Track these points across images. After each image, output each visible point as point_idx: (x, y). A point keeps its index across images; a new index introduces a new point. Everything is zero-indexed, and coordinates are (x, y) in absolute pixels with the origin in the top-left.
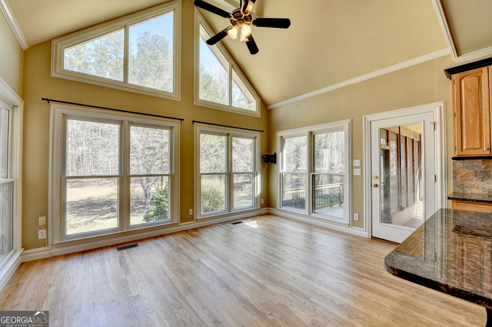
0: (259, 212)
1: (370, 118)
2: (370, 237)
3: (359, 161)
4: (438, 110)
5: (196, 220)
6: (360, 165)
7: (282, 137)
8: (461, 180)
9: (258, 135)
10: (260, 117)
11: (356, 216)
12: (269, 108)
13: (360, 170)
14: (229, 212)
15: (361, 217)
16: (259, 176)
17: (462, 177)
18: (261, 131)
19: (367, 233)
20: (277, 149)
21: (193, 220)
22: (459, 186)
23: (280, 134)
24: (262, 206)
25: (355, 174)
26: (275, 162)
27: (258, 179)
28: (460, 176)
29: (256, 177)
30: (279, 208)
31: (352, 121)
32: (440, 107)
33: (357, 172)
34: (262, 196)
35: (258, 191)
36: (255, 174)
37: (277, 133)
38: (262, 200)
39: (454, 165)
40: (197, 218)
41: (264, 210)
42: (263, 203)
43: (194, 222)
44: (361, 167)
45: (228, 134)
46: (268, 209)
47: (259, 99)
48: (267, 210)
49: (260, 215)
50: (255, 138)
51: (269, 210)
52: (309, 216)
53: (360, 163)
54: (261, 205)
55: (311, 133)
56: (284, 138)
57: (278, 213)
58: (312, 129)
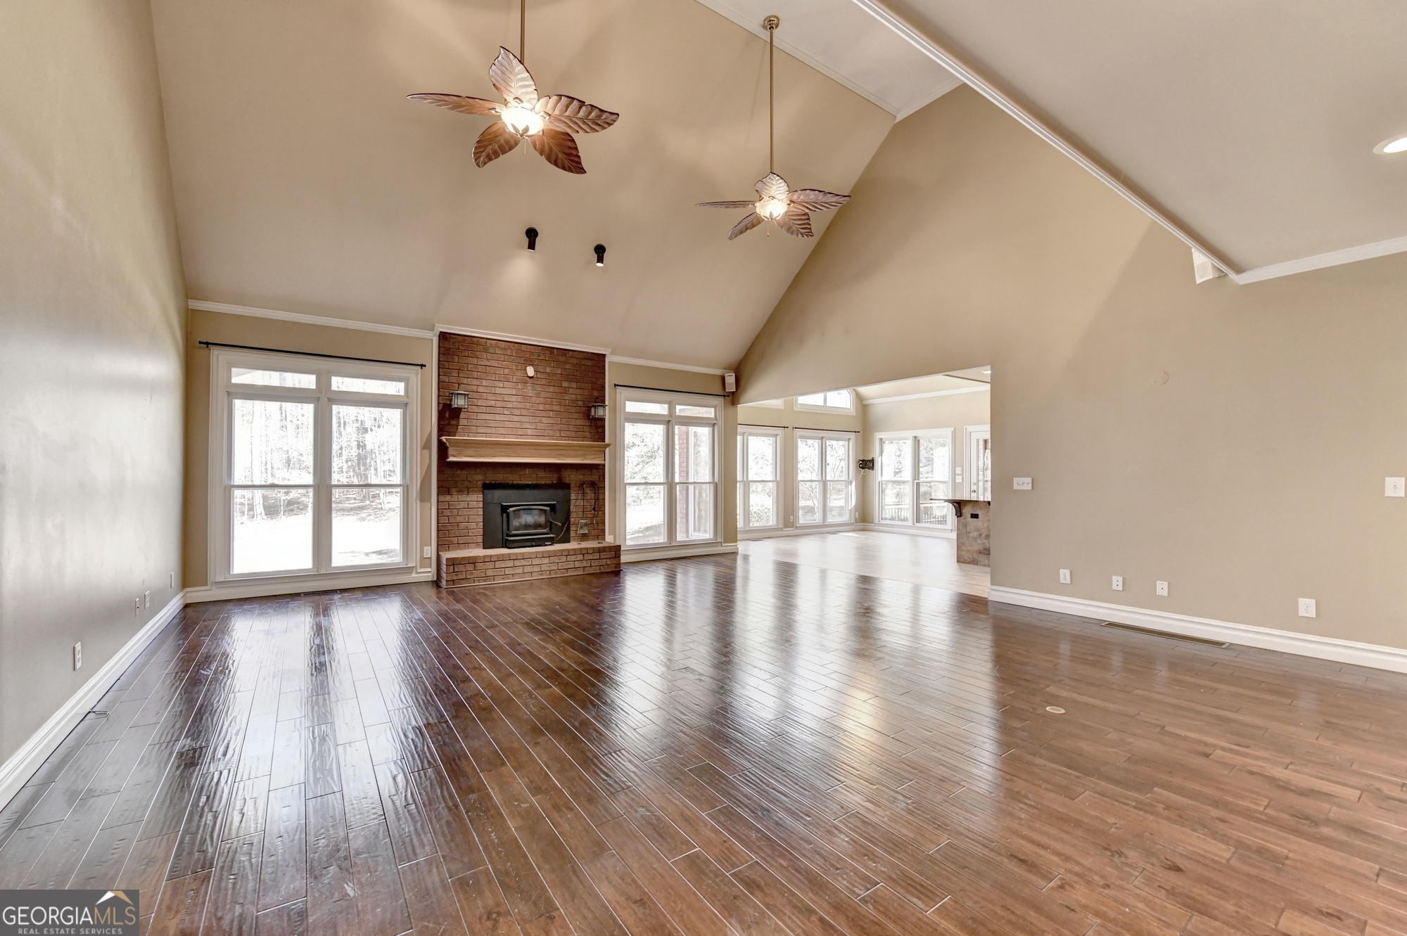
0: (854, 526)
1: (970, 428)
3: (961, 468)
7: (881, 439)
9: (852, 436)
10: (854, 414)
12: (865, 403)
13: (961, 477)
14: (824, 521)
16: (854, 484)
18: (855, 432)
20: (875, 453)
21: (793, 526)
23: (878, 435)
25: (957, 481)
26: (872, 468)
27: (853, 487)
29: (850, 486)
30: (877, 522)
31: (954, 429)
33: (959, 479)
34: (856, 508)
35: (853, 503)
36: (848, 482)
37: (875, 434)
38: (857, 513)
40: (797, 525)
41: (860, 525)
42: (857, 516)
43: (794, 528)
44: (962, 474)
45: (822, 438)
47: (854, 393)
48: (864, 524)
49: (855, 529)
50: (849, 440)
51: (866, 524)
52: (912, 527)
53: (961, 471)
54: (856, 519)
55: (915, 437)
56: (883, 441)
57: (877, 527)
58: (917, 433)
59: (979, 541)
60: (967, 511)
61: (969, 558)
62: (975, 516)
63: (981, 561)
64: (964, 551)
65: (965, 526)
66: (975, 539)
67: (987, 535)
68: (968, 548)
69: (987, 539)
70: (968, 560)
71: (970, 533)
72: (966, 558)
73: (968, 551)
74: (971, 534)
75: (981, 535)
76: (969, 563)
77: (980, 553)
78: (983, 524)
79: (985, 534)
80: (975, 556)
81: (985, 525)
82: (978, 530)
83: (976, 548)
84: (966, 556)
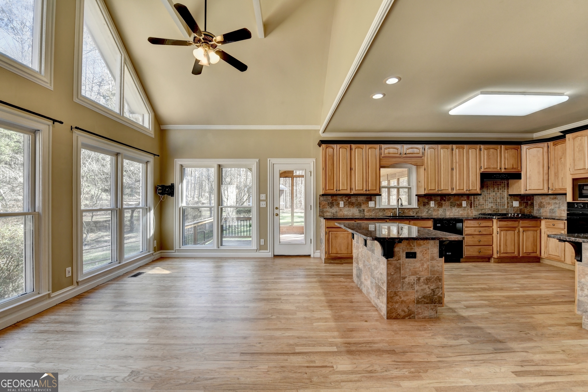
0: (152, 258)
1: (274, 161)
2: (273, 256)
3: (265, 195)
4: (313, 163)
5: (77, 283)
6: (265, 199)
7: (182, 166)
8: (322, 208)
9: (151, 158)
10: (153, 136)
11: (262, 241)
12: (163, 127)
13: (265, 202)
14: (120, 263)
15: (266, 242)
16: (152, 212)
17: (323, 206)
18: (155, 155)
19: (270, 253)
20: (175, 178)
21: (72, 284)
22: (321, 212)
23: (178, 162)
24: (155, 250)
25: (261, 206)
26: (172, 194)
27: (151, 215)
28: (322, 205)
29: (148, 213)
30: (177, 248)
31: (259, 161)
32: (314, 161)
33: (263, 205)
34: (155, 237)
35: (151, 231)
36: (146, 210)
37: (175, 160)
38: (155, 241)
39: (319, 199)
41: (158, 254)
42: (155, 245)
43: (74, 287)
45: (117, 154)
46: (161, 252)
47: (153, 113)
48: (160, 254)
49: (153, 261)
50: (147, 162)
51: (162, 254)
52: (218, 250)
53: (265, 197)
54: (154, 248)
55: (219, 166)
56: (184, 167)
57: (177, 254)
58: (221, 162)
59: (417, 287)
60: (400, 250)
61: (403, 311)
62: (411, 255)
63: (419, 314)
64: (397, 302)
65: (398, 269)
66: (412, 286)
67: (427, 279)
68: (403, 298)
69: (427, 284)
70: (403, 314)
71: (404, 278)
72: (400, 311)
73: (402, 302)
74: (407, 280)
75: (419, 279)
76: (403, 318)
77: (418, 302)
78: (423, 265)
79: (425, 278)
80: (413, 307)
81: (425, 266)
82: (415, 273)
83: (413, 296)
84: (401, 309)
